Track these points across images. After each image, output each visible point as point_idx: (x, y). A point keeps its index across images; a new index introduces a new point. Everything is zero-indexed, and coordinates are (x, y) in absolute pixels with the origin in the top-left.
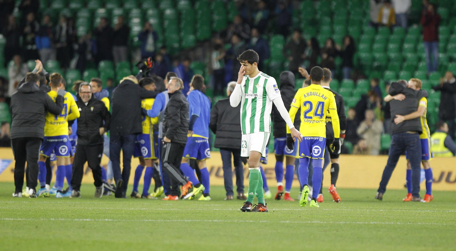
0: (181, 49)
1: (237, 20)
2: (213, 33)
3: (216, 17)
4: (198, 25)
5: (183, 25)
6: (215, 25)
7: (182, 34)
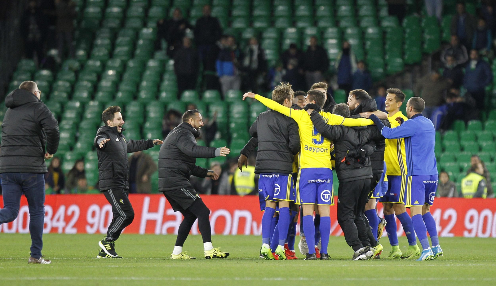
0: (386, 74)
1: (453, 40)
2: (425, 55)
3: (427, 37)
4: (406, 47)
5: (387, 47)
6: (426, 46)
7: (387, 57)
